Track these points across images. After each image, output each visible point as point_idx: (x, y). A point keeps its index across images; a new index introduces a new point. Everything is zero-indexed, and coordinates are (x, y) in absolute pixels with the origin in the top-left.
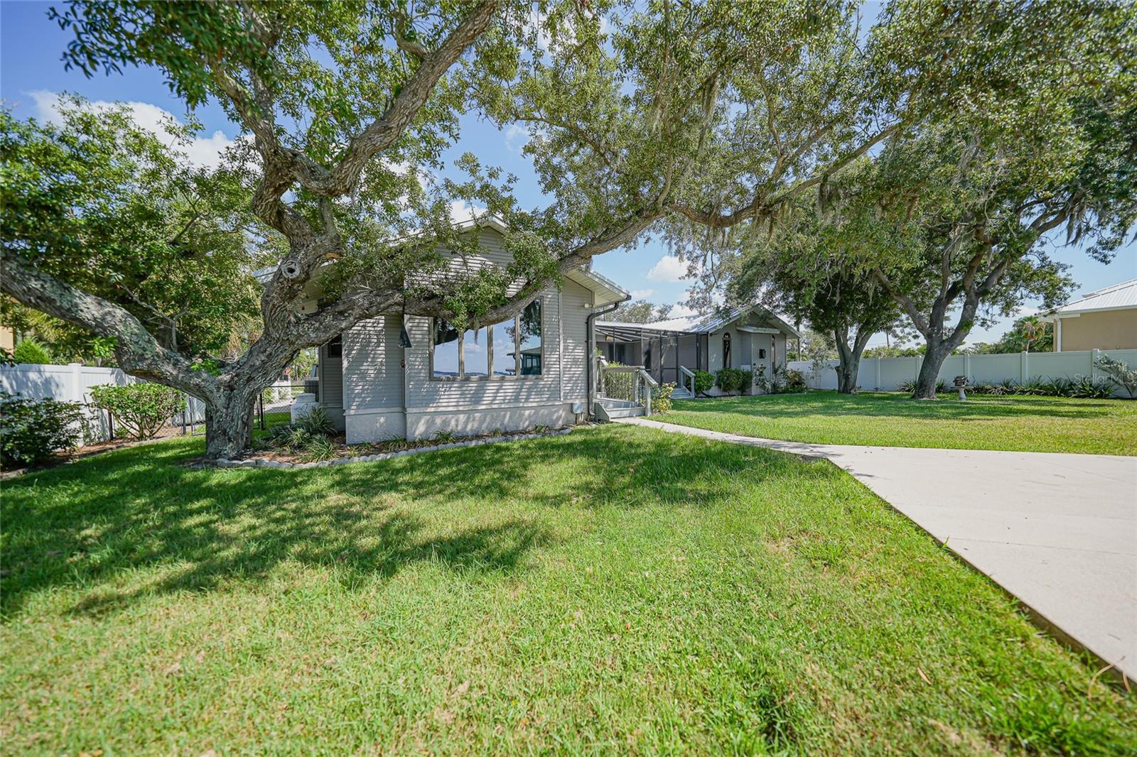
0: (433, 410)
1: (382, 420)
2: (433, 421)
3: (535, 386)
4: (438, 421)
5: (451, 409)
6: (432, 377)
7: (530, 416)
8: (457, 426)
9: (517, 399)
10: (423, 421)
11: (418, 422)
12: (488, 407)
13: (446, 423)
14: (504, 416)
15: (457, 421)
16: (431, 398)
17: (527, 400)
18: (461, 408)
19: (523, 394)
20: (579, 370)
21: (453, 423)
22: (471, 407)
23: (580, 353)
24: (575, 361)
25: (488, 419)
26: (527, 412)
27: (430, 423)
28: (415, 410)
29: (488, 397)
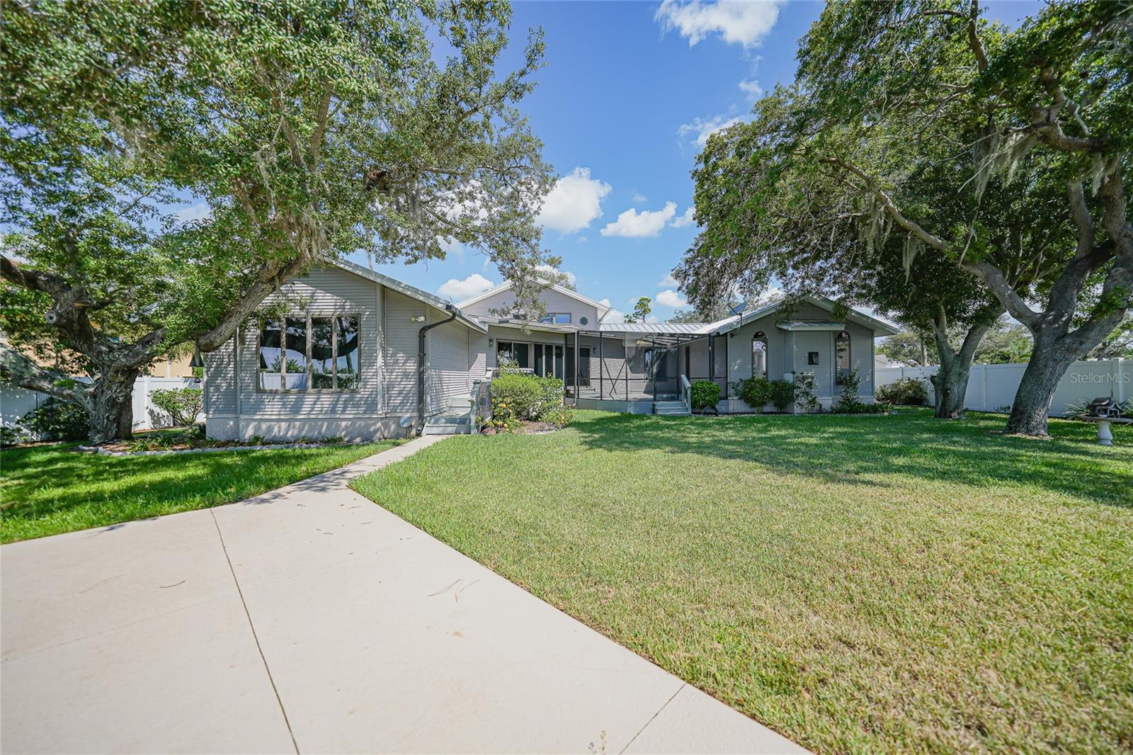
0: (259, 417)
1: (231, 423)
2: (260, 427)
3: (351, 399)
4: (264, 426)
5: (274, 417)
6: (260, 391)
7: (346, 427)
8: (279, 431)
9: (333, 411)
10: (251, 426)
11: (247, 426)
12: (306, 416)
13: (270, 429)
14: (322, 425)
15: (280, 427)
16: (258, 407)
17: (343, 412)
18: (282, 417)
19: (340, 407)
20: (411, 384)
21: (276, 429)
22: (291, 417)
23: (412, 367)
24: (406, 375)
25: (306, 427)
26: (344, 424)
27: (257, 428)
28: (245, 417)
29: (306, 408)
